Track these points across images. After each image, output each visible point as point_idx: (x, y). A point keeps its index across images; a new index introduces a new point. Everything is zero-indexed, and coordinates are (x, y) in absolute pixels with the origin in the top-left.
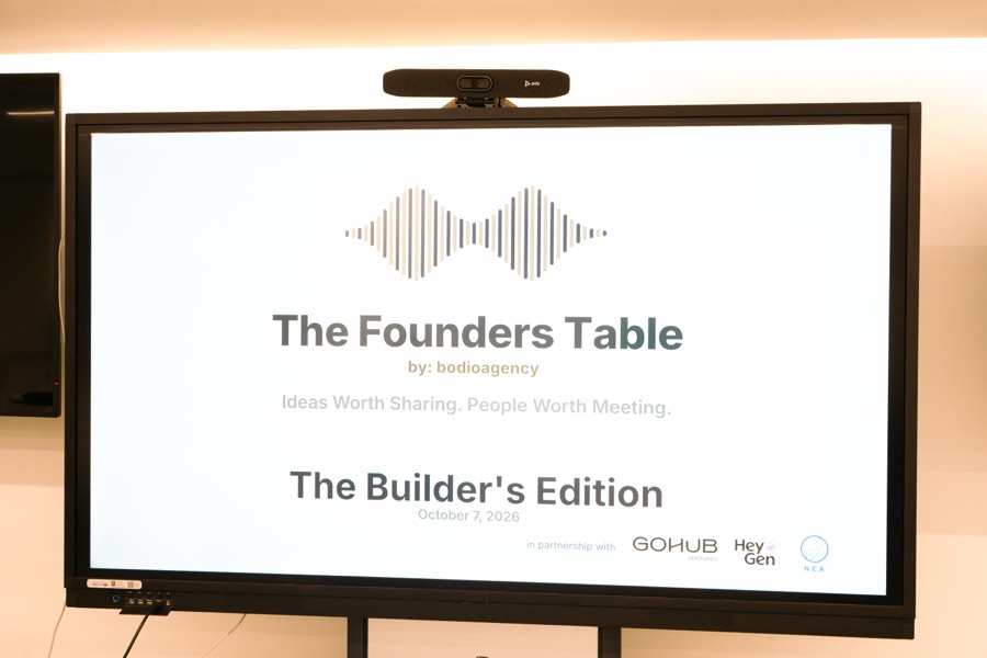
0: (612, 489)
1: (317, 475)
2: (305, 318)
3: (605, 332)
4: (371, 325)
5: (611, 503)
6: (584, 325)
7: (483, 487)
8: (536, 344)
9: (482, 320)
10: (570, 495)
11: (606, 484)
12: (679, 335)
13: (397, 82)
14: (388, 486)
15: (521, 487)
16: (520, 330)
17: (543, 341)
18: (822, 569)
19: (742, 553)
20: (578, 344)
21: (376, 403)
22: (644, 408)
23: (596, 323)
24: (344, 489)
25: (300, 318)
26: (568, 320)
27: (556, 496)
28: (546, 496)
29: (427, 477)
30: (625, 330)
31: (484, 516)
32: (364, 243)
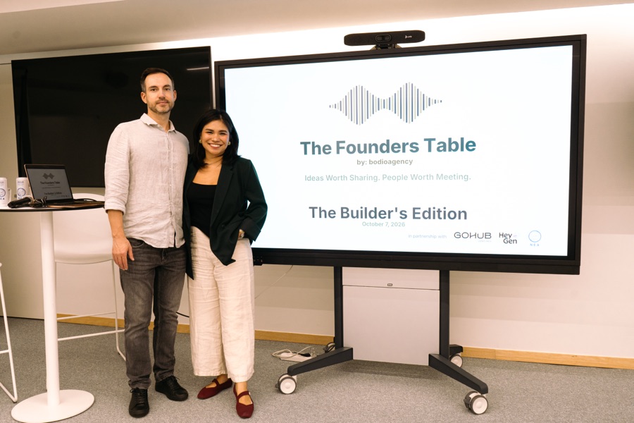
0: (445, 212)
1: (320, 208)
2: (313, 143)
3: (442, 145)
4: (341, 145)
5: (445, 218)
6: (432, 142)
7: (390, 212)
8: (412, 151)
9: (388, 141)
10: (427, 215)
11: (442, 210)
12: (474, 145)
13: (350, 40)
14: (350, 212)
15: (405, 212)
16: (404, 145)
17: (414, 150)
18: (538, 245)
19: (502, 238)
20: (430, 150)
21: (344, 178)
22: (459, 177)
23: (437, 141)
24: (331, 214)
25: (311, 143)
26: (425, 140)
27: (421, 216)
28: (416, 216)
29: (366, 209)
30: (450, 144)
31: (390, 224)
32: (337, 110)
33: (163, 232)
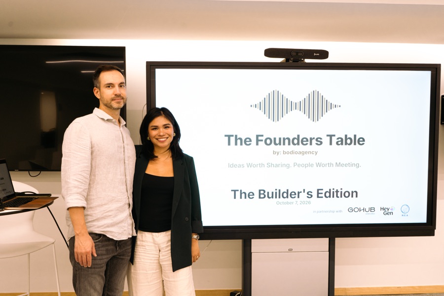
0: (341, 192)
1: (241, 191)
2: (236, 136)
3: (340, 140)
4: (260, 138)
5: (341, 197)
6: (333, 137)
7: (299, 193)
8: (317, 144)
9: (298, 136)
10: (328, 194)
11: (340, 190)
12: (364, 140)
13: (269, 53)
14: (266, 194)
15: (311, 192)
16: (311, 139)
17: (319, 143)
18: (407, 215)
19: (383, 211)
20: (331, 144)
21: (262, 165)
22: (352, 165)
23: (337, 137)
24: (250, 195)
25: (234, 136)
26: (328, 136)
27: (323, 195)
28: (320, 195)
29: (280, 190)
30: (346, 139)
31: (299, 203)
32: (257, 109)
33: (123, 224)
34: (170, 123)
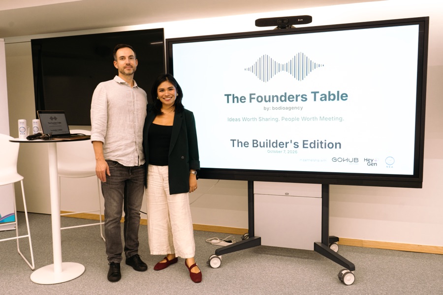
0: (325, 143)
1: (238, 140)
2: (233, 95)
3: (324, 96)
4: (253, 96)
5: (325, 148)
6: (317, 94)
7: (286, 143)
8: (302, 100)
9: (286, 94)
10: (312, 145)
11: (324, 142)
12: (347, 96)
13: (259, 23)
14: (258, 143)
15: (298, 143)
16: (297, 96)
17: (304, 99)
18: (392, 167)
19: (366, 162)
20: (315, 100)
21: (254, 119)
22: (336, 119)
23: (320, 94)
24: (246, 144)
26: (312, 93)
27: (308, 146)
28: (305, 146)
29: (270, 141)
30: (330, 95)
31: (287, 152)
32: (250, 72)
33: (130, 156)
34: (173, 86)
